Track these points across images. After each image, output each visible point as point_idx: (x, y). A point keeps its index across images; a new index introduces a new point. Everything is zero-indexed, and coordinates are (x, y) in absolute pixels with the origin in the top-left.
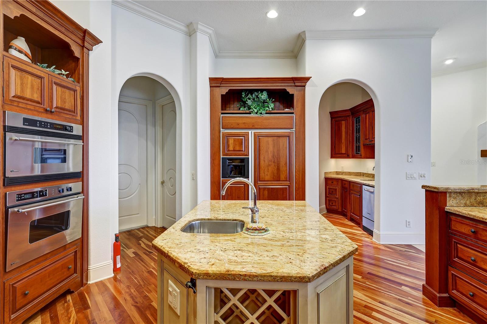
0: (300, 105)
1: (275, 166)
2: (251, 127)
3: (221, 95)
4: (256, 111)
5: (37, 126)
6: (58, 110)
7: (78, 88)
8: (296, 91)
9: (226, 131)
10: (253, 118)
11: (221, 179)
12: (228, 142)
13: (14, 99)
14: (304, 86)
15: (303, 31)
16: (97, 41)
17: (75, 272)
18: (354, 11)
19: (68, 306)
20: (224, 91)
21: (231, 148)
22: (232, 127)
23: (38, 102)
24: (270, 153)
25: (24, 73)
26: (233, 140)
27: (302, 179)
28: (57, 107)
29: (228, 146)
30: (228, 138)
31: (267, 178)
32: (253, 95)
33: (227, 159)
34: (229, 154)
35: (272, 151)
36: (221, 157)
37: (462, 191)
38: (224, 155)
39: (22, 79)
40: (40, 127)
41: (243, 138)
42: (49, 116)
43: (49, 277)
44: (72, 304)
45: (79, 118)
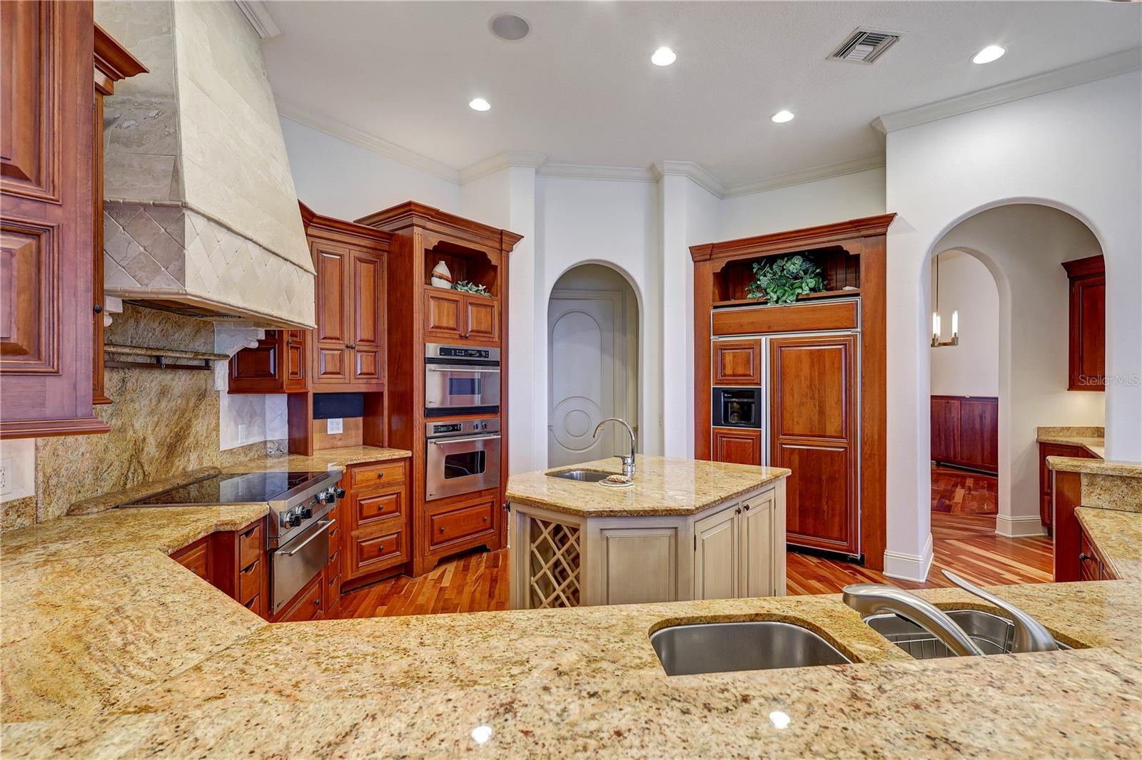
0: (874, 275)
1: (815, 406)
2: (767, 330)
3: (714, 274)
4: (775, 297)
5: (452, 355)
6: (473, 334)
7: (496, 304)
8: (866, 247)
9: (721, 339)
10: (770, 311)
11: (712, 426)
12: (723, 359)
13: (432, 330)
14: (885, 234)
15: (875, 117)
16: (517, 238)
17: (492, 527)
18: (974, 55)
19: (481, 562)
20: (719, 265)
21: (729, 371)
22: (730, 331)
23: (454, 329)
24: (803, 379)
25: (441, 301)
26: (731, 355)
27: (880, 436)
28: (472, 331)
29: (724, 367)
30: (723, 351)
31: (797, 430)
32: (774, 267)
33: (723, 391)
34: (725, 382)
35: (809, 376)
36: (712, 387)
37: (1125, 474)
38: (716, 383)
39: (439, 307)
40: (455, 355)
41: (751, 351)
42: (464, 342)
43: (463, 521)
44: (484, 561)
45: (496, 339)
